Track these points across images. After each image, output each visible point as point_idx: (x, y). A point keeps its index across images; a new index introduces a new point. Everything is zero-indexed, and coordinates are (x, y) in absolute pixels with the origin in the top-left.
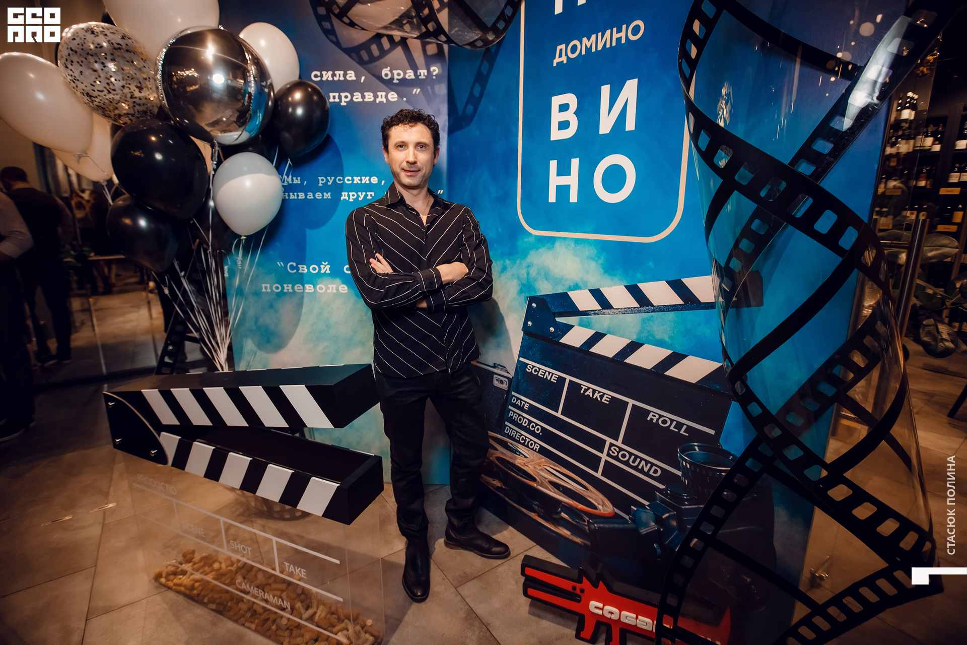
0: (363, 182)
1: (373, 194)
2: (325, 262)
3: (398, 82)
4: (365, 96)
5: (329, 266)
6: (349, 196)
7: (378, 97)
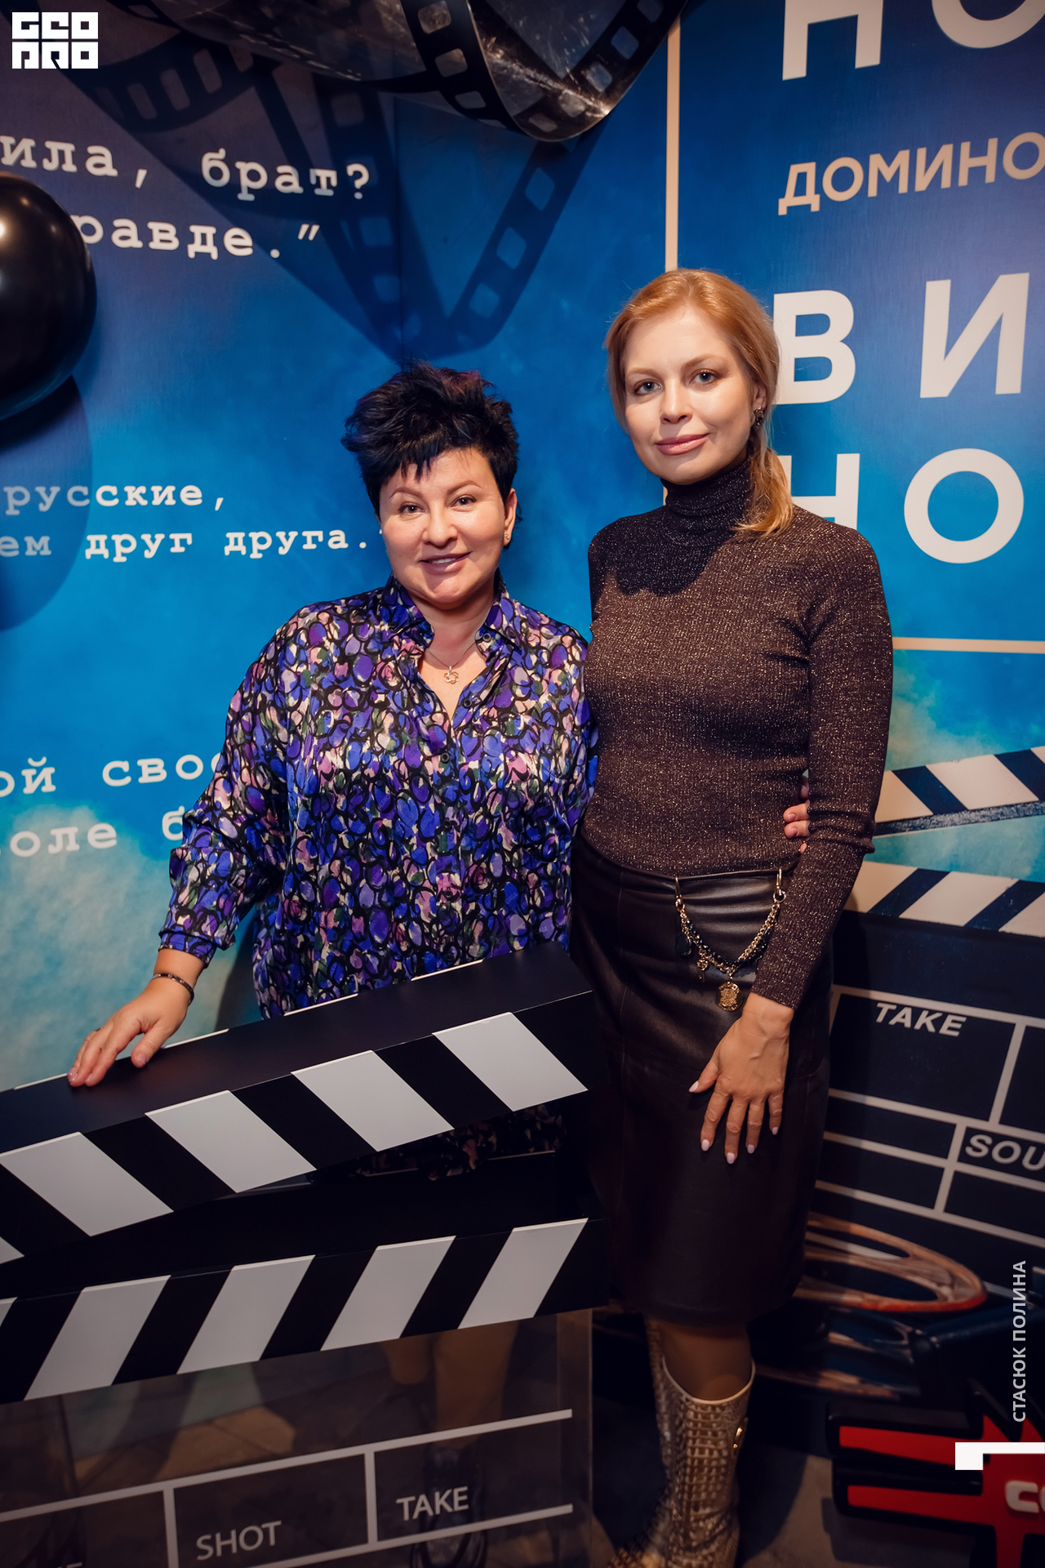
0: (157, 501)
1: (189, 537)
2: (37, 759)
3: (251, 198)
4: (151, 231)
5: (52, 770)
6: (110, 545)
7: (192, 241)
